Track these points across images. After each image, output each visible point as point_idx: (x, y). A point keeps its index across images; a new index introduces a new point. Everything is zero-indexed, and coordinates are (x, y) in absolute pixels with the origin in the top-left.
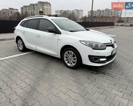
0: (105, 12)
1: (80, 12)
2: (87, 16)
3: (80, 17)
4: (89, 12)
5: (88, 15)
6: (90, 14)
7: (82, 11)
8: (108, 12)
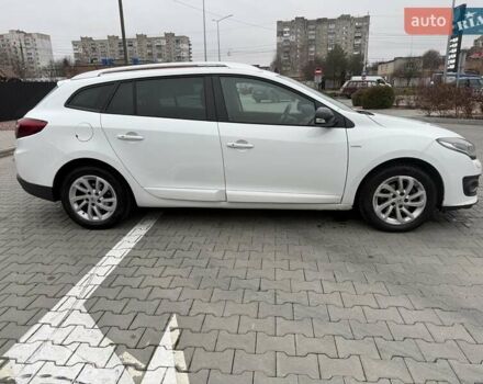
0: (136, 44)
1: (38, 41)
2: (73, 60)
3: (44, 63)
4: (75, 43)
5: (77, 55)
6: (81, 51)
7: (47, 37)
8: (148, 46)
